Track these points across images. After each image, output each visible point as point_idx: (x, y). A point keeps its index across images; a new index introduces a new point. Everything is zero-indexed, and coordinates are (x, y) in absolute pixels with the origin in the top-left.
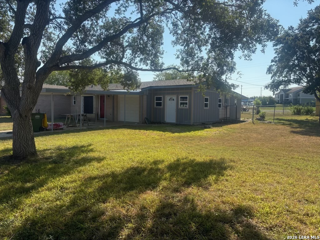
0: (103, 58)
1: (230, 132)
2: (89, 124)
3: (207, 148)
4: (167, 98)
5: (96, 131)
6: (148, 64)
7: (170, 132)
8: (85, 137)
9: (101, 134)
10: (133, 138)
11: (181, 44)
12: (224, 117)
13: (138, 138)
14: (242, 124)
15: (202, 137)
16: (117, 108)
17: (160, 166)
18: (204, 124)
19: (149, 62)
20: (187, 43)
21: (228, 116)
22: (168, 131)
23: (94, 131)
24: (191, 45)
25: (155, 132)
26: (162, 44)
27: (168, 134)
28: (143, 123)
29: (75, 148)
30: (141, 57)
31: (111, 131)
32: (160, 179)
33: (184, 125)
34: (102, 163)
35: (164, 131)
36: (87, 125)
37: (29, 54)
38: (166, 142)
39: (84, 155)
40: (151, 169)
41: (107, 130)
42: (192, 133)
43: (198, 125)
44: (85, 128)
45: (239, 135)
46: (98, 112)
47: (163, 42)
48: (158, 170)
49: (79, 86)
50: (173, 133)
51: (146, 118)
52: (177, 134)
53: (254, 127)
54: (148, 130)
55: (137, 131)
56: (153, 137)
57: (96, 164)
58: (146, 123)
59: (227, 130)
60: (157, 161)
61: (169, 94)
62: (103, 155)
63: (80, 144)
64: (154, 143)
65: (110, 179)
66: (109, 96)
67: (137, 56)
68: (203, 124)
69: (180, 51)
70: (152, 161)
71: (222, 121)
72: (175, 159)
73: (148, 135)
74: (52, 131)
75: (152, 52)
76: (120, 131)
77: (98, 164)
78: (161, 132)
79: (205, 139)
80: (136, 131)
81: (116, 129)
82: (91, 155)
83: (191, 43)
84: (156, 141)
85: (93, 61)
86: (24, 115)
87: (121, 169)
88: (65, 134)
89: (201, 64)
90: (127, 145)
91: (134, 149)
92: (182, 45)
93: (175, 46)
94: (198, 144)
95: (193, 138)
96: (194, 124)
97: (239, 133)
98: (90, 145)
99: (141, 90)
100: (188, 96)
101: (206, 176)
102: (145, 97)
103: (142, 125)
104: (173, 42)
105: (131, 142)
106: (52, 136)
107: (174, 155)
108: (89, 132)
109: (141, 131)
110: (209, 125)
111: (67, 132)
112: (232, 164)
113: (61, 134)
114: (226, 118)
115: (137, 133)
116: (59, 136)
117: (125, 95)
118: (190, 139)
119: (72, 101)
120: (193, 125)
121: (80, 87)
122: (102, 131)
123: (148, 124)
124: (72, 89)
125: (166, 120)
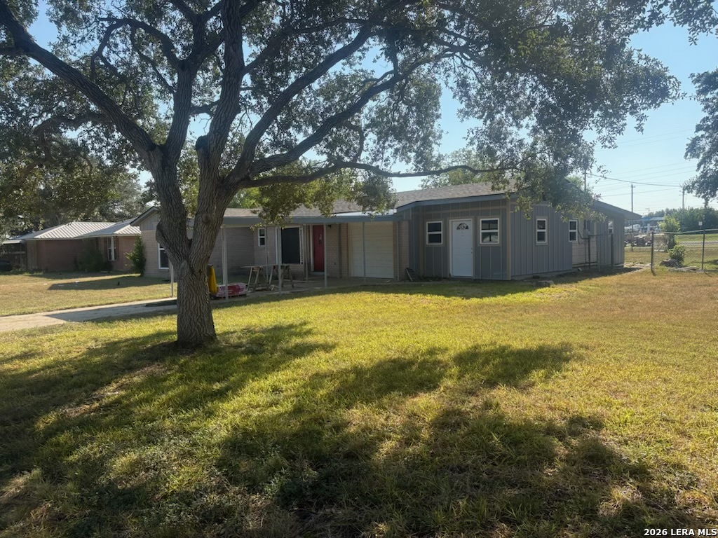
0: (322, 153)
1: (592, 294)
2: (295, 285)
3: (537, 325)
4: (454, 224)
5: (310, 298)
6: (409, 158)
7: (460, 296)
8: (293, 309)
9: (322, 302)
10: (384, 308)
11: (477, 116)
12: (583, 261)
13: (394, 310)
14: (625, 275)
15: (529, 304)
16: (348, 250)
17: (440, 357)
18: (538, 277)
19: (412, 155)
20: (489, 112)
21: (593, 258)
22: (456, 295)
23: (307, 298)
24: (498, 116)
25: (429, 297)
26: (438, 117)
27: (456, 301)
28: (402, 280)
29: (277, 329)
30: (396, 147)
31: (338, 296)
32: (441, 376)
33: (492, 281)
34: (334, 352)
35: (446, 295)
36: (290, 286)
37: (206, 164)
38: (451, 315)
39: (296, 340)
40: (425, 361)
41: (331, 295)
42: (510, 298)
43: (522, 280)
44: (288, 292)
45: (613, 298)
46: (310, 260)
47: (439, 112)
48: (437, 363)
49: (277, 210)
50: (468, 297)
51: (407, 269)
52: (474, 300)
53: (652, 281)
54: (414, 294)
55: (392, 295)
56: (425, 308)
57: (322, 354)
58: (409, 279)
59: (587, 289)
60: (435, 349)
61: (456, 215)
62: (332, 339)
63: (287, 322)
64: (427, 317)
65: (352, 376)
66: (330, 226)
67: (389, 145)
68: (536, 277)
69: (474, 131)
70: (424, 348)
71: (580, 269)
72: (470, 346)
73: (415, 304)
74: (227, 300)
75: (419, 136)
76: (356, 296)
77: (327, 354)
78: (442, 297)
79: (536, 307)
80: (388, 295)
81: (348, 293)
82: (310, 340)
83: (498, 112)
84: (431, 314)
85: (303, 162)
86: (197, 270)
87: (369, 362)
88: (252, 305)
89: (520, 154)
90: (374, 323)
91: (388, 329)
92: (480, 117)
93: (464, 119)
94: (519, 317)
95: (509, 308)
96: (514, 278)
97: (613, 294)
98: (305, 324)
99: (395, 211)
100: (498, 219)
101: (527, 372)
102: (405, 225)
103: (402, 283)
104: (461, 111)
105: (380, 316)
106: (229, 308)
107: (468, 339)
108: (297, 299)
109: (399, 295)
110: (549, 279)
111: (257, 301)
112: (582, 351)
113: (246, 305)
114: (589, 263)
115: (390, 300)
116: (242, 309)
117: (364, 223)
118: (504, 308)
119: (257, 239)
120: (513, 281)
121: (280, 212)
122: (321, 296)
123: (414, 281)
124: (265, 218)
125: (451, 272)
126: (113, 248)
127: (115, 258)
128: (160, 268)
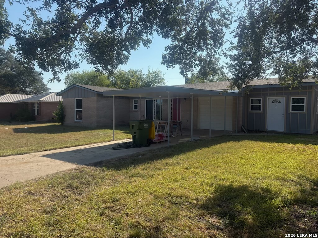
4: (270, 100)
16: (197, 113)
28: (239, 132)
51: (242, 125)
58: (244, 131)
61: (273, 95)
66: (185, 99)
100: (305, 97)
102: (241, 99)
119: (133, 106)
123: (248, 133)
125: (267, 128)
126: (36, 109)
127: (38, 114)
128: (75, 120)
